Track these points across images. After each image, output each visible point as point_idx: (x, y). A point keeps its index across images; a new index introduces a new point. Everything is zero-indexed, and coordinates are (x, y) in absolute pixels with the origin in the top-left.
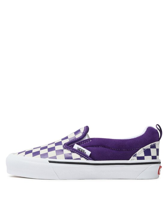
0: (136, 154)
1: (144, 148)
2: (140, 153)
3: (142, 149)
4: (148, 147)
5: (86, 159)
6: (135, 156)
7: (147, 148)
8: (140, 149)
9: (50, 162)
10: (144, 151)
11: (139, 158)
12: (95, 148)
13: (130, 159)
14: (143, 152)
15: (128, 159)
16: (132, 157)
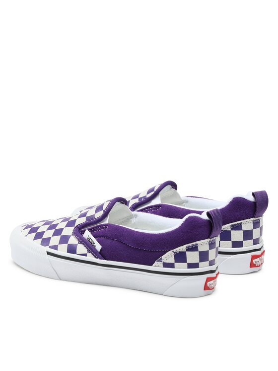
0: (161, 259)
1: (175, 250)
2: (169, 257)
3: (171, 251)
4: (183, 248)
5: (94, 255)
6: (160, 261)
7: (181, 251)
8: (167, 251)
9: (48, 253)
10: (175, 255)
11: (166, 265)
12: (109, 241)
13: (154, 265)
14: (173, 257)
15: (151, 265)
16: (156, 262)
